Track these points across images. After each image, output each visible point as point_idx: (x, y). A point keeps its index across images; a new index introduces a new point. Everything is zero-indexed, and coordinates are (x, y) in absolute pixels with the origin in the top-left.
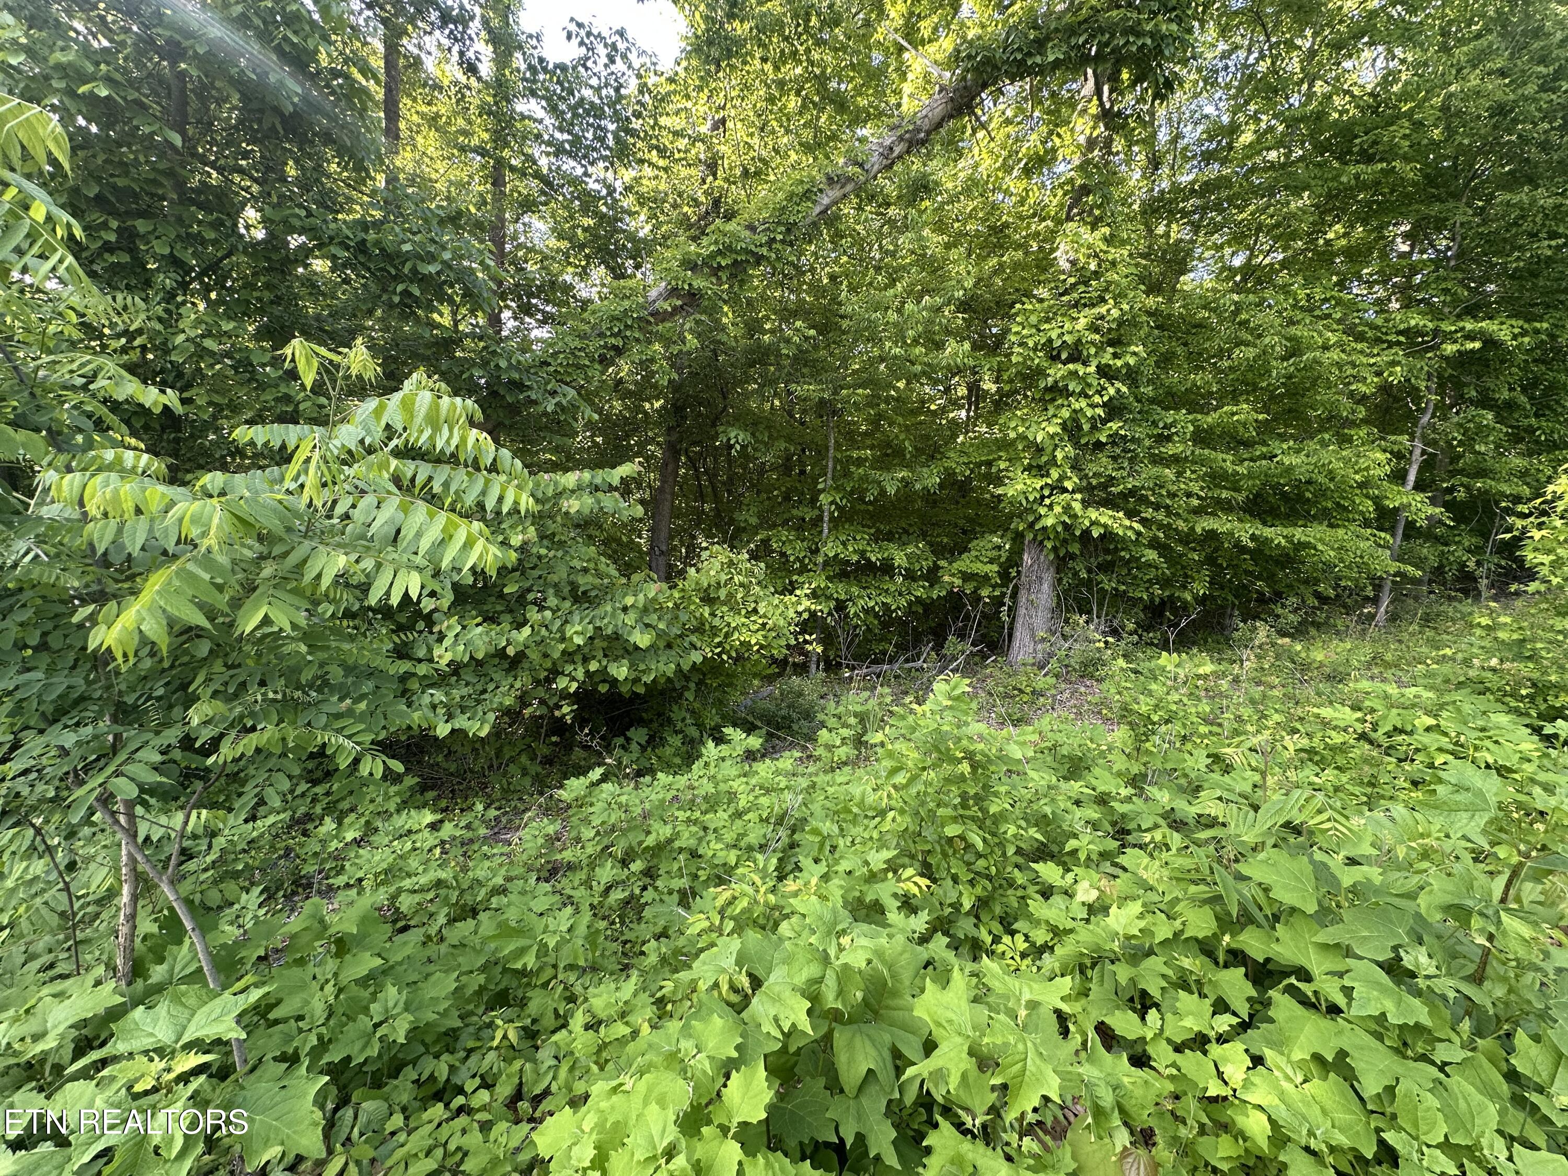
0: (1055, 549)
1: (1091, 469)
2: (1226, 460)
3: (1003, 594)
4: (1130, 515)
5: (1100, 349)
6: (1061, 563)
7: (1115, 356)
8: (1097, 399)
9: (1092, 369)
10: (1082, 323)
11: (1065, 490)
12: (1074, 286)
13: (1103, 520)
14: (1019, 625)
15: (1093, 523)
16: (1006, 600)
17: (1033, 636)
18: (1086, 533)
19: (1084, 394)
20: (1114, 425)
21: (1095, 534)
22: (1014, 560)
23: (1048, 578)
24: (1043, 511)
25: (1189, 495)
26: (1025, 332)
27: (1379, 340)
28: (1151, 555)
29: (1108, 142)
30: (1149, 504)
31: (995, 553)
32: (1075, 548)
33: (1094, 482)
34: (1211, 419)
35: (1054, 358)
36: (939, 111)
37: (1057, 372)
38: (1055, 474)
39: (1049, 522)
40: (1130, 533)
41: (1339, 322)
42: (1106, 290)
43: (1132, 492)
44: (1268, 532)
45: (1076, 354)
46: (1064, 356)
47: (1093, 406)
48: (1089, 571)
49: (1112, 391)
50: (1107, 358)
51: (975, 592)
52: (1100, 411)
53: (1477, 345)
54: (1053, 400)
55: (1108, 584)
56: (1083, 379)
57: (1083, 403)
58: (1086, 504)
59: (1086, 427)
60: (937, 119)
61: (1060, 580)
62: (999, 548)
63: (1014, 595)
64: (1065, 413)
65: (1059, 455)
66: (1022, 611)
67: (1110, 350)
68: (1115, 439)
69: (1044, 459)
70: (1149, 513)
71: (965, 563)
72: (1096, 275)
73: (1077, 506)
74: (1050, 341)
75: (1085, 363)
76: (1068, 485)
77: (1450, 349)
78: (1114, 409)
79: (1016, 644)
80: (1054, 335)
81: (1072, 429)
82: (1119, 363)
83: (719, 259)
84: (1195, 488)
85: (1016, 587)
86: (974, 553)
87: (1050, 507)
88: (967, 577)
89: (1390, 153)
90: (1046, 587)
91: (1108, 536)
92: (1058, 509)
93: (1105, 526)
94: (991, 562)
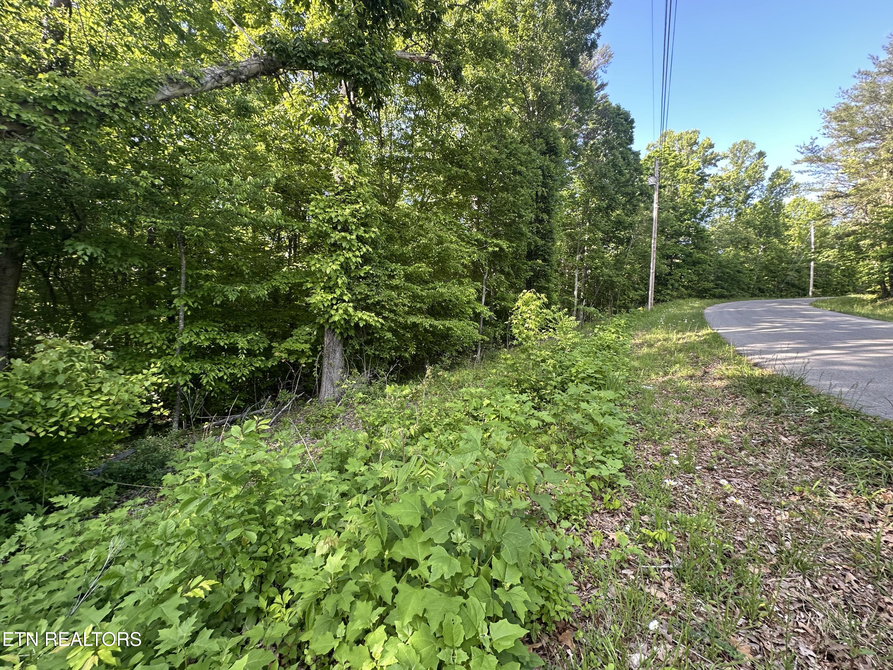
0: (341, 334)
1: (357, 290)
2: (418, 289)
3: (314, 361)
4: (378, 314)
5: (357, 228)
6: (345, 341)
7: (365, 232)
8: (357, 253)
9: (354, 237)
10: (348, 211)
11: (344, 301)
12: (342, 191)
13: (365, 317)
14: (324, 378)
15: (361, 319)
16: (316, 364)
17: (332, 384)
18: (357, 325)
19: (350, 250)
20: (367, 268)
21: (361, 325)
22: (319, 340)
23: (339, 349)
24: (333, 312)
25: (404, 305)
26: (317, 211)
27: (468, 243)
28: (389, 335)
29: (355, 123)
30: (386, 309)
31: (308, 337)
32: (352, 333)
33: (359, 297)
34: (410, 269)
35: (335, 228)
36: (254, 67)
37: (336, 236)
38: (338, 292)
39: (336, 318)
40: (378, 324)
41: (456, 232)
42: (359, 197)
43: (378, 303)
44: (436, 323)
45: (345, 229)
46: (339, 228)
47: (356, 257)
48: (361, 345)
49: (364, 250)
50: (361, 232)
51: (297, 361)
52: (359, 260)
53: (497, 249)
54: (335, 251)
55: (370, 351)
56: (349, 241)
57: (350, 255)
58: (355, 308)
59: (353, 267)
60: (255, 72)
61: (345, 351)
62: (310, 334)
63: (320, 363)
64: (342, 259)
65: (340, 281)
66: (325, 370)
67: (362, 228)
68: (368, 276)
69: (332, 283)
70: (386, 314)
71: (289, 344)
72: (354, 188)
73: (351, 310)
74: (331, 218)
75: (351, 233)
76: (346, 298)
77: (490, 249)
78: (366, 259)
79: (323, 389)
80: (333, 215)
81: (345, 268)
82: (367, 236)
84: (406, 301)
85: (321, 357)
86: (294, 338)
87: (337, 310)
88: (290, 352)
90: (338, 354)
91: (368, 326)
92: (341, 311)
93: (366, 320)
94: (306, 342)
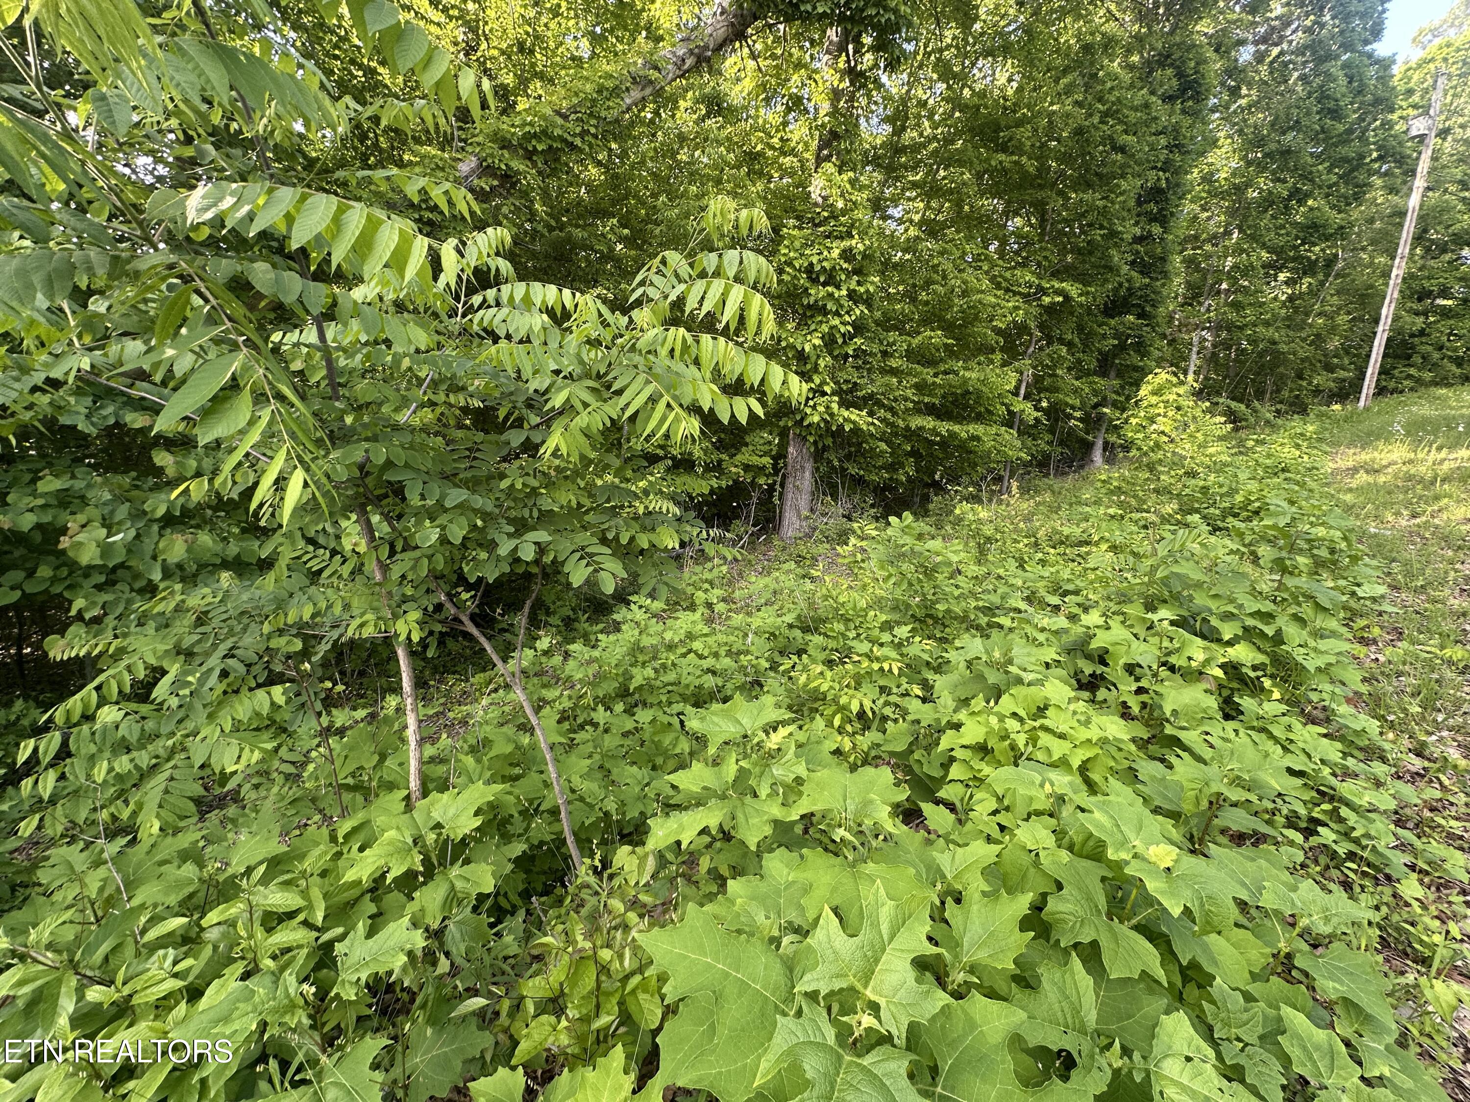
0: (815, 443)
1: (842, 376)
2: (927, 374)
3: (775, 482)
4: (871, 414)
5: (848, 277)
6: (818, 455)
7: (859, 283)
8: (847, 318)
9: (844, 292)
10: (836, 253)
11: (824, 394)
12: (826, 218)
13: (853, 417)
14: (787, 508)
15: (845, 420)
16: (777, 487)
17: (799, 516)
18: (841, 427)
19: (837, 314)
20: (858, 341)
21: (847, 429)
22: (782, 453)
23: (809, 466)
24: (808, 411)
25: (906, 399)
26: (792, 254)
27: (1007, 290)
28: (883, 446)
29: (852, 99)
30: (883, 406)
31: (767, 447)
32: (829, 441)
33: (845, 387)
34: (916, 341)
35: (814, 281)
36: (721, 33)
37: (817, 293)
38: (817, 380)
39: (816, 419)
40: (871, 428)
41: (987, 273)
42: (852, 225)
43: (871, 396)
44: (956, 428)
45: (831, 280)
46: (822, 279)
47: (844, 323)
48: (840, 461)
49: (858, 312)
50: (853, 285)
51: (753, 481)
52: (850, 328)
53: (1061, 299)
54: (812, 316)
55: (853, 470)
56: (837, 301)
57: (836, 321)
58: (841, 404)
59: (840, 341)
60: (720, 41)
61: (817, 469)
62: (770, 443)
63: (782, 485)
64: (825, 328)
65: (822, 363)
66: (790, 495)
67: (856, 278)
68: (859, 353)
69: (809, 367)
70: (882, 413)
71: (745, 456)
72: (844, 212)
73: (835, 406)
74: (811, 264)
75: (838, 287)
76: (827, 389)
77: (1047, 300)
78: (859, 328)
79: (786, 523)
80: (815, 259)
81: (829, 341)
82: (862, 290)
83: (534, 142)
84: (909, 393)
85: (784, 477)
86: (751, 448)
87: (814, 407)
88: (747, 468)
89: (1019, 150)
90: (807, 474)
91: (856, 430)
92: (821, 409)
93: (854, 422)
94: (765, 454)
